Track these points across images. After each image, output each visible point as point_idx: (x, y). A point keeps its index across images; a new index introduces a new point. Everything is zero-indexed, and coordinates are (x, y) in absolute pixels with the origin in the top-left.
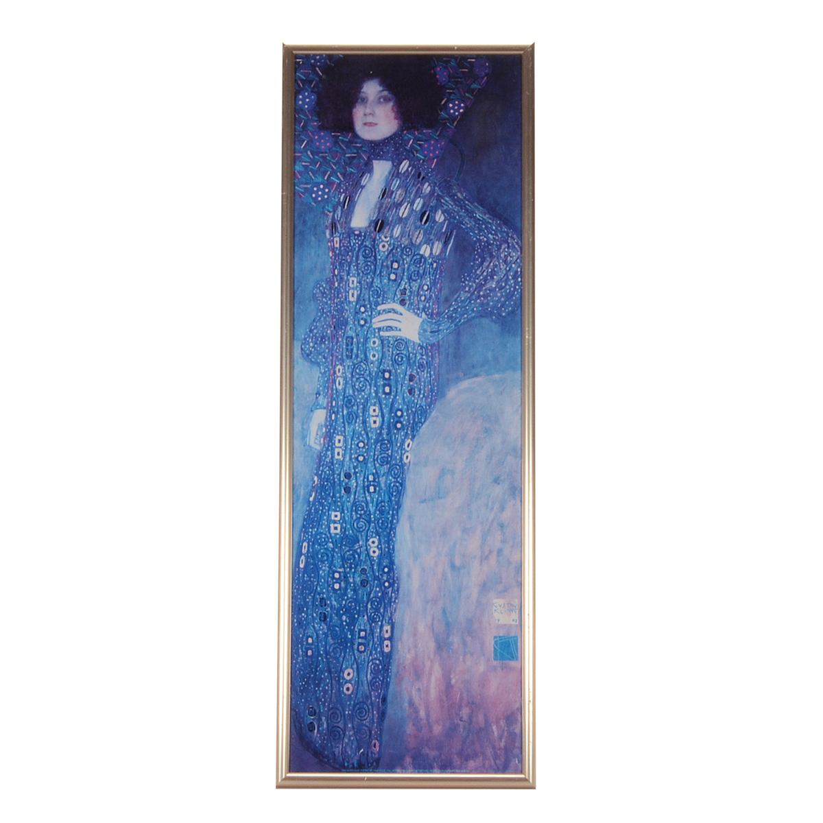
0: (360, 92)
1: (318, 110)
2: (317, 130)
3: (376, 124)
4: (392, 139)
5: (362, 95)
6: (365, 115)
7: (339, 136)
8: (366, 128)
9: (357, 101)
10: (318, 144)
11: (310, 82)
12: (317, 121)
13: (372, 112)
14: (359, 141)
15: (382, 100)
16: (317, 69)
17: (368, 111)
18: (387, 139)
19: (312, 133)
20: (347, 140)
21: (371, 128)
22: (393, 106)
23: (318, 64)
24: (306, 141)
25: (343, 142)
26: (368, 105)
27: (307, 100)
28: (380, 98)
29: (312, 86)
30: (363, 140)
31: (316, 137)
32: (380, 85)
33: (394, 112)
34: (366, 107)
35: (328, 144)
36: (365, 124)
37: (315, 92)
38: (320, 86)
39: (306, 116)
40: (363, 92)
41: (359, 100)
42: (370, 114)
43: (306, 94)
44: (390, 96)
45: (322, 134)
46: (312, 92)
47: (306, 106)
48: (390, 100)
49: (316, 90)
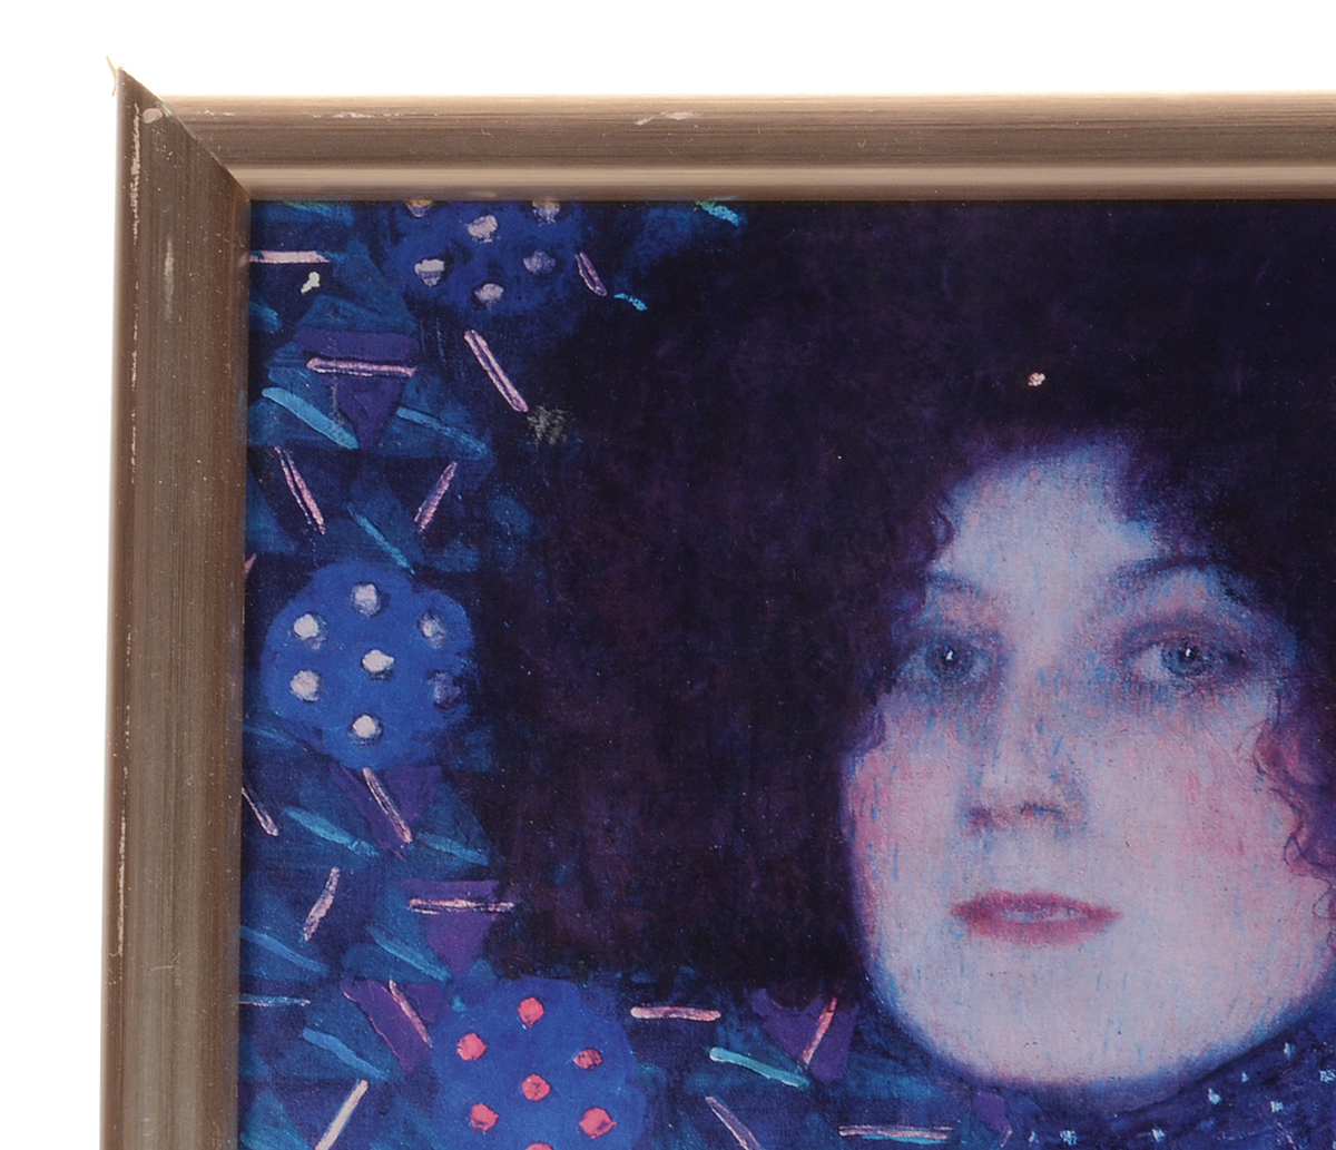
0: (917, 579)
1: (483, 760)
2: (481, 970)
3: (1096, 917)
4: (1271, 1082)
5: (944, 611)
6: (980, 817)
7: (708, 1035)
8: (996, 954)
9: (886, 676)
10: (482, 1114)
11: (409, 478)
12: (475, 873)
13: (1046, 790)
14: (914, 1088)
15: (1152, 665)
16: (476, 343)
17: (1007, 778)
18: (1220, 1072)
19: (429, 999)
20: (791, 1080)
21: (1045, 957)
22: (1277, 727)
23: (490, 293)
24: (361, 1088)
25: (748, 1096)
26: (1011, 717)
27: (377, 661)
28: (1129, 646)
29: (428, 513)
30: (963, 1080)
31: (470, 1048)
32: (1131, 513)
33: (1285, 787)
34: (983, 738)
35: (592, 1122)
36: (980, 914)
37: (453, 584)
38: (510, 514)
39: (369, 824)
40: (954, 584)
41: (917, 668)
42: (1029, 809)
43: (366, 596)
44: (1237, 621)
45: (531, 1010)
46: (425, 576)
47: (365, 727)
48: (1236, 665)
49: (462, 557)
